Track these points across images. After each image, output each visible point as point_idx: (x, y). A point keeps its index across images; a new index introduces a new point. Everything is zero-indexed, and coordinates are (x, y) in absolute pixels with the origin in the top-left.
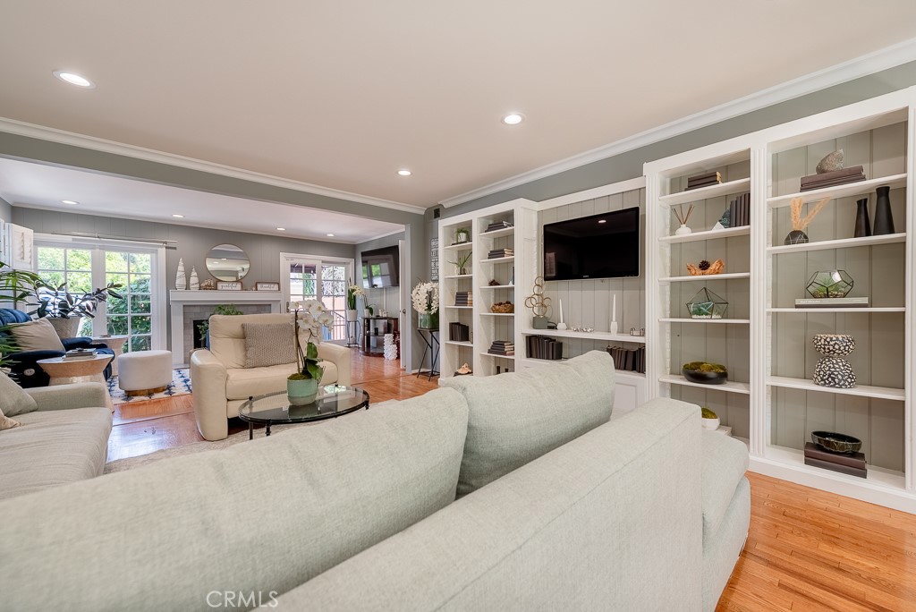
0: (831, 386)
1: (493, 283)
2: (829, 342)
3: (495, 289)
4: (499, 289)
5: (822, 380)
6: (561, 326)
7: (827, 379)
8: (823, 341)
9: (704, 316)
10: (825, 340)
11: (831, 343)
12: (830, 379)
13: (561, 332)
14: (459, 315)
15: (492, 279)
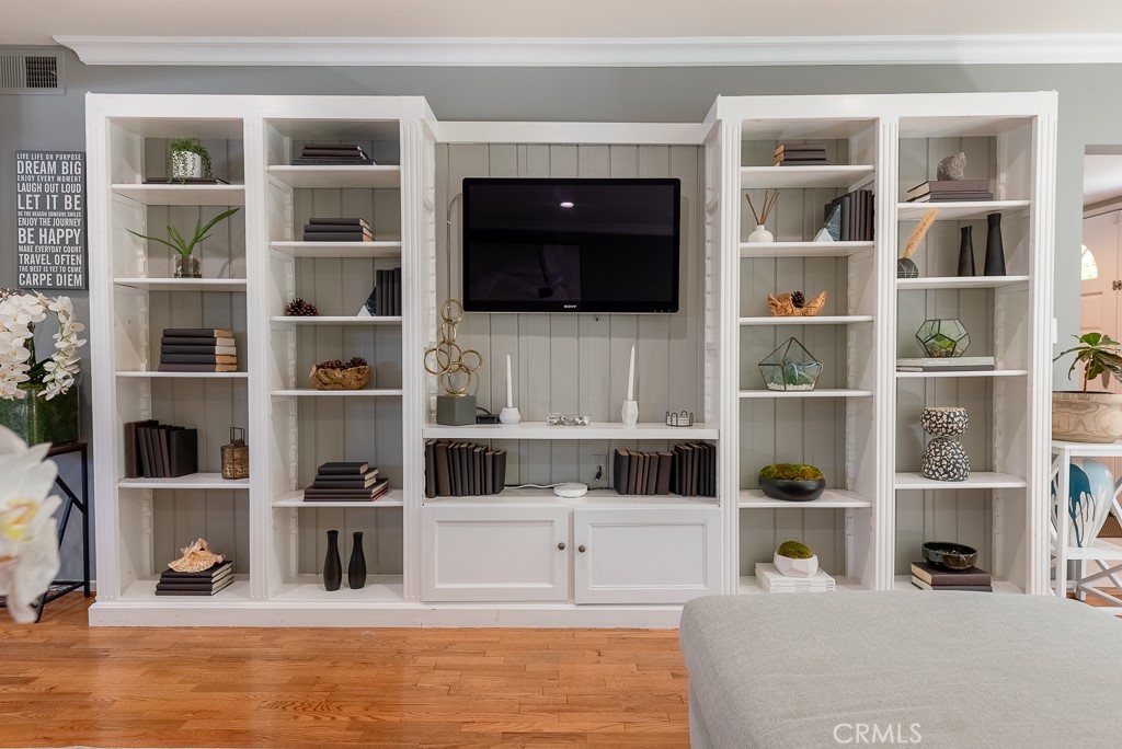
0: (955, 480)
1: (297, 308)
2: (953, 419)
3: (299, 326)
4: (315, 325)
5: (946, 472)
6: (510, 414)
7: (952, 471)
8: (945, 417)
9: (804, 387)
10: (948, 416)
11: (956, 420)
12: (955, 471)
13: (511, 428)
14: (154, 399)
15: (291, 297)
